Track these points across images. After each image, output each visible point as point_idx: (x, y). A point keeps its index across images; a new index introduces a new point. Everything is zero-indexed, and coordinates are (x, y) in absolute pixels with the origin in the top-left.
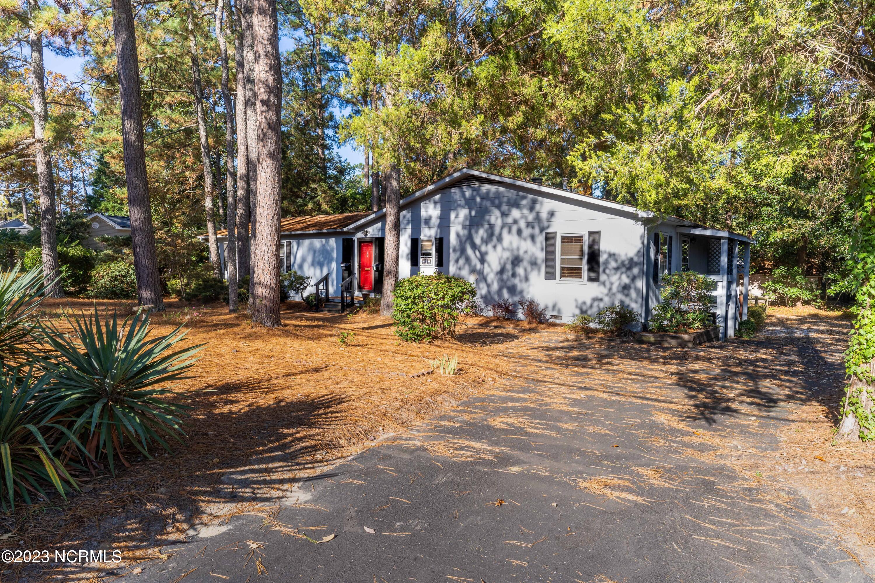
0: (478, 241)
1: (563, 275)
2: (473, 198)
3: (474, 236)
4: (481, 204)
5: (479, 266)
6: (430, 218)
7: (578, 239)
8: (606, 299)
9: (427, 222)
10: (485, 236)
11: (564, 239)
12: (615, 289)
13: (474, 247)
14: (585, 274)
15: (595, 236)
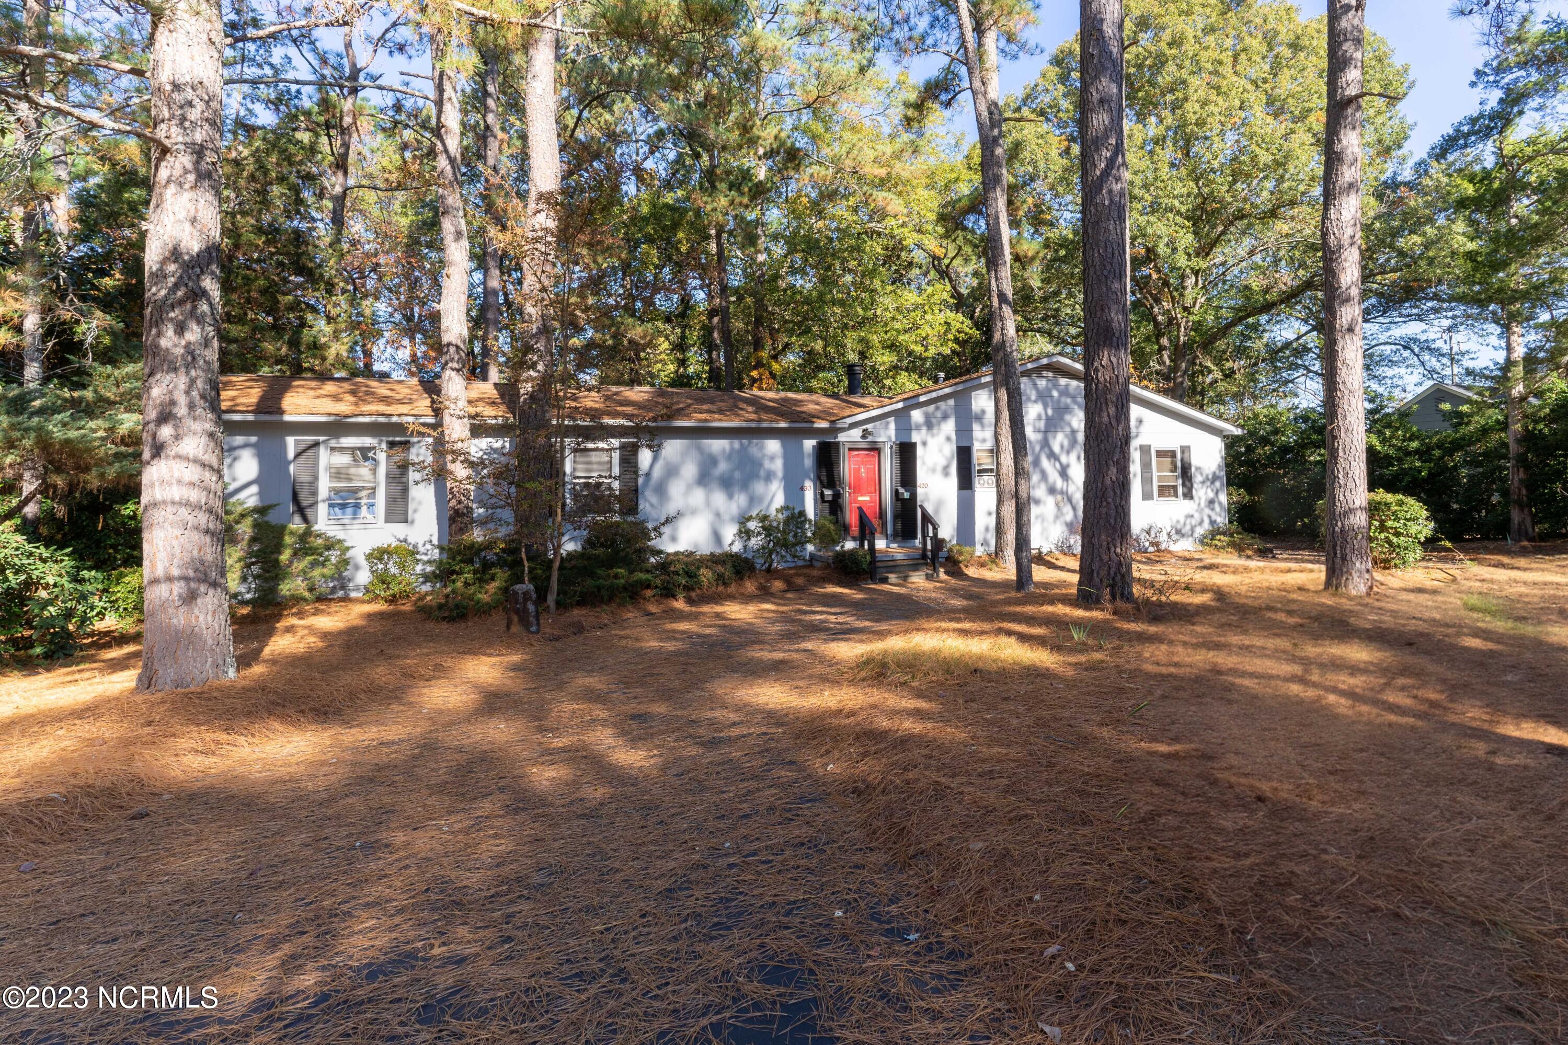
0: (1056, 448)
1: (1161, 494)
2: (1049, 390)
3: (1051, 442)
4: (1059, 401)
5: (1060, 484)
6: (983, 412)
7: (1173, 454)
8: (1197, 515)
9: (979, 418)
10: (1066, 443)
11: (1160, 454)
12: (1203, 504)
13: (1052, 456)
14: (1180, 490)
15: (1185, 450)
